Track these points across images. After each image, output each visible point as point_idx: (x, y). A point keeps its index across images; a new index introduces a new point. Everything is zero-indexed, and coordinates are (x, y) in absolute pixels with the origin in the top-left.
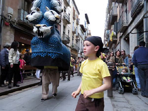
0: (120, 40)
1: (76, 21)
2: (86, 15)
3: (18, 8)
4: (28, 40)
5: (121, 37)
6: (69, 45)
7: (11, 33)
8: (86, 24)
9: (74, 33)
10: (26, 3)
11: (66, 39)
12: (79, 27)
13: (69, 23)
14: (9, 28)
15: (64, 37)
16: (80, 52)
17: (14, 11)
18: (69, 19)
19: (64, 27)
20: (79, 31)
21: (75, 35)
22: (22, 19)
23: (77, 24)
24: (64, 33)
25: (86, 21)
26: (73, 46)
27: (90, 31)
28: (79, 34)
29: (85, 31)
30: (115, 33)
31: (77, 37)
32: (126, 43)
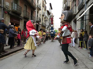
1: (44, 8)
2: (50, 4)
3: (12, 2)
4: (17, 21)
6: (41, 23)
7: (8, 18)
8: (50, 10)
9: (43, 16)
11: (38, 20)
12: (46, 12)
13: (40, 10)
14: (7, 15)
15: (37, 19)
16: (46, 27)
17: (9, 4)
18: (40, 7)
19: (38, 12)
20: (46, 14)
21: (44, 17)
23: (45, 10)
24: (37, 16)
25: (50, 7)
26: (42, 24)
27: (52, 14)
28: (46, 16)
31: (45, 18)
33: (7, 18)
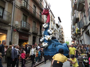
0: (83, 34)
1: (53, 22)
2: (59, 18)
3: (21, 20)
4: (26, 37)
5: (83, 32)
8: (59, 23)
9: (52, 29)
10: (25, 17)
12: (55, 25)
14: (16, 33)
20: (55, 27)
22: (23, 26)
23: (54, 23)
25: (59, 21)
27: (61, 26)
28: (55, 29)
29: (59, 27)
30: (79, 29)
31: (54, 31)
32: (87, 35)
33: (16, 35)
